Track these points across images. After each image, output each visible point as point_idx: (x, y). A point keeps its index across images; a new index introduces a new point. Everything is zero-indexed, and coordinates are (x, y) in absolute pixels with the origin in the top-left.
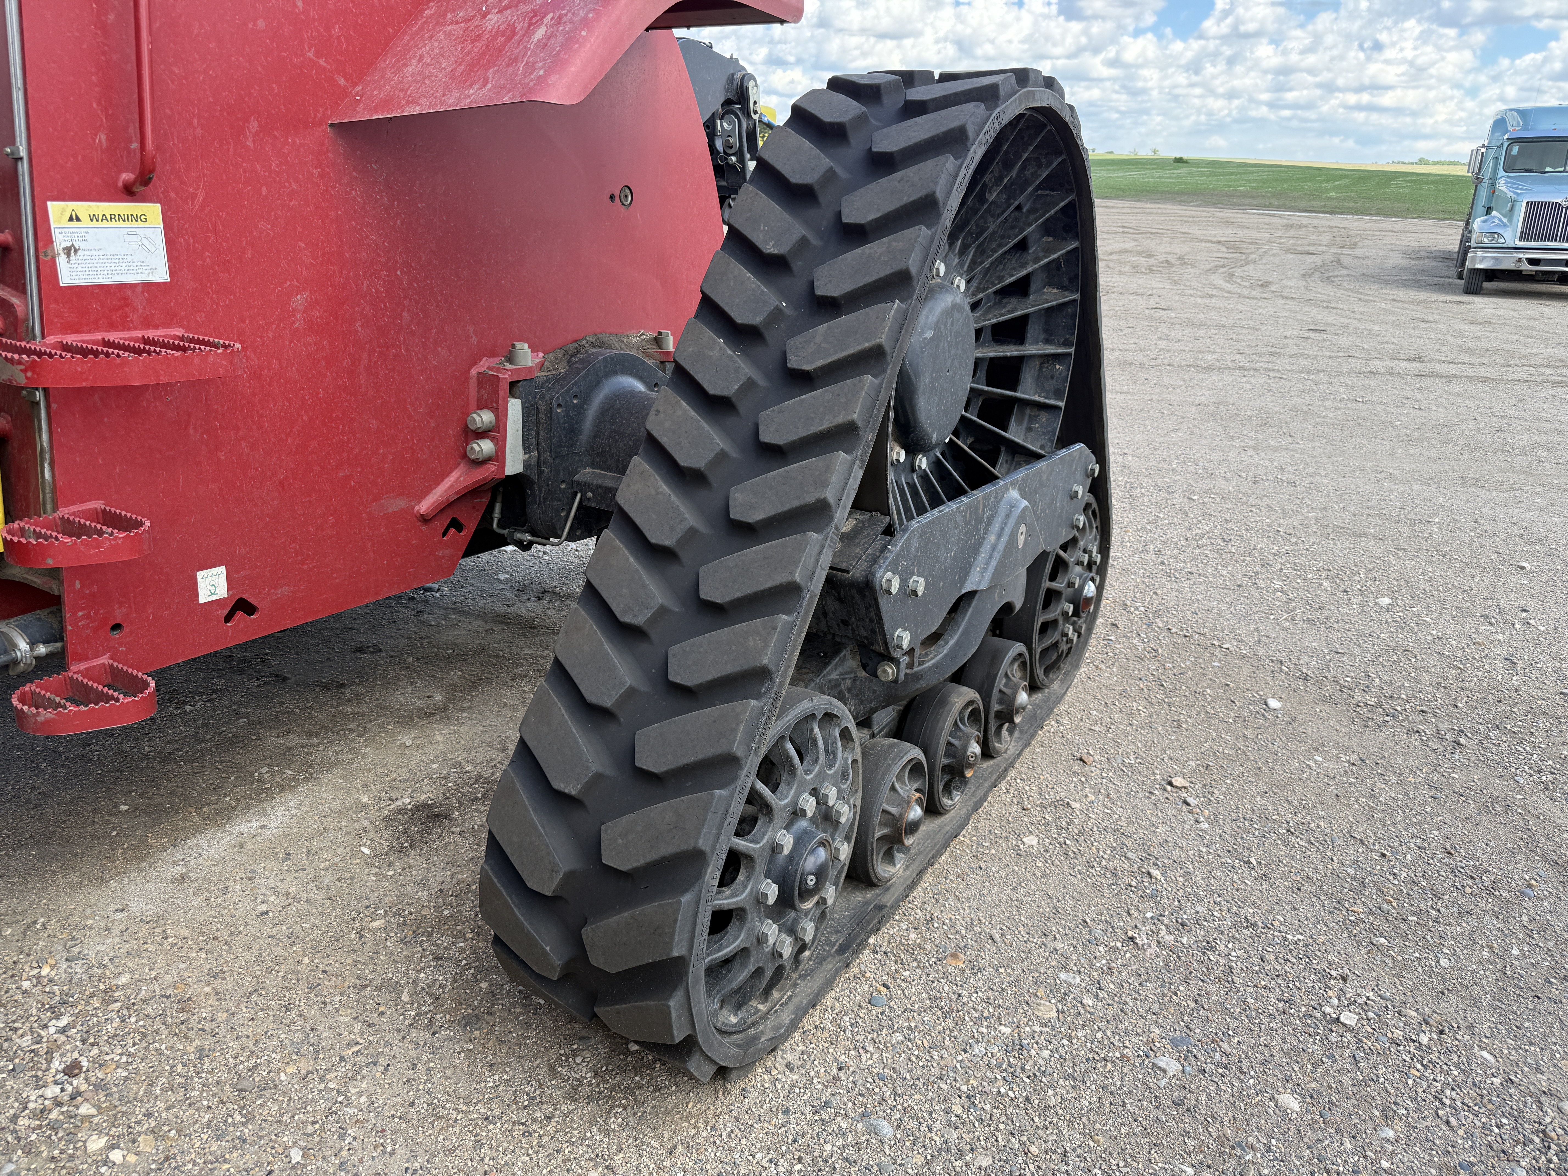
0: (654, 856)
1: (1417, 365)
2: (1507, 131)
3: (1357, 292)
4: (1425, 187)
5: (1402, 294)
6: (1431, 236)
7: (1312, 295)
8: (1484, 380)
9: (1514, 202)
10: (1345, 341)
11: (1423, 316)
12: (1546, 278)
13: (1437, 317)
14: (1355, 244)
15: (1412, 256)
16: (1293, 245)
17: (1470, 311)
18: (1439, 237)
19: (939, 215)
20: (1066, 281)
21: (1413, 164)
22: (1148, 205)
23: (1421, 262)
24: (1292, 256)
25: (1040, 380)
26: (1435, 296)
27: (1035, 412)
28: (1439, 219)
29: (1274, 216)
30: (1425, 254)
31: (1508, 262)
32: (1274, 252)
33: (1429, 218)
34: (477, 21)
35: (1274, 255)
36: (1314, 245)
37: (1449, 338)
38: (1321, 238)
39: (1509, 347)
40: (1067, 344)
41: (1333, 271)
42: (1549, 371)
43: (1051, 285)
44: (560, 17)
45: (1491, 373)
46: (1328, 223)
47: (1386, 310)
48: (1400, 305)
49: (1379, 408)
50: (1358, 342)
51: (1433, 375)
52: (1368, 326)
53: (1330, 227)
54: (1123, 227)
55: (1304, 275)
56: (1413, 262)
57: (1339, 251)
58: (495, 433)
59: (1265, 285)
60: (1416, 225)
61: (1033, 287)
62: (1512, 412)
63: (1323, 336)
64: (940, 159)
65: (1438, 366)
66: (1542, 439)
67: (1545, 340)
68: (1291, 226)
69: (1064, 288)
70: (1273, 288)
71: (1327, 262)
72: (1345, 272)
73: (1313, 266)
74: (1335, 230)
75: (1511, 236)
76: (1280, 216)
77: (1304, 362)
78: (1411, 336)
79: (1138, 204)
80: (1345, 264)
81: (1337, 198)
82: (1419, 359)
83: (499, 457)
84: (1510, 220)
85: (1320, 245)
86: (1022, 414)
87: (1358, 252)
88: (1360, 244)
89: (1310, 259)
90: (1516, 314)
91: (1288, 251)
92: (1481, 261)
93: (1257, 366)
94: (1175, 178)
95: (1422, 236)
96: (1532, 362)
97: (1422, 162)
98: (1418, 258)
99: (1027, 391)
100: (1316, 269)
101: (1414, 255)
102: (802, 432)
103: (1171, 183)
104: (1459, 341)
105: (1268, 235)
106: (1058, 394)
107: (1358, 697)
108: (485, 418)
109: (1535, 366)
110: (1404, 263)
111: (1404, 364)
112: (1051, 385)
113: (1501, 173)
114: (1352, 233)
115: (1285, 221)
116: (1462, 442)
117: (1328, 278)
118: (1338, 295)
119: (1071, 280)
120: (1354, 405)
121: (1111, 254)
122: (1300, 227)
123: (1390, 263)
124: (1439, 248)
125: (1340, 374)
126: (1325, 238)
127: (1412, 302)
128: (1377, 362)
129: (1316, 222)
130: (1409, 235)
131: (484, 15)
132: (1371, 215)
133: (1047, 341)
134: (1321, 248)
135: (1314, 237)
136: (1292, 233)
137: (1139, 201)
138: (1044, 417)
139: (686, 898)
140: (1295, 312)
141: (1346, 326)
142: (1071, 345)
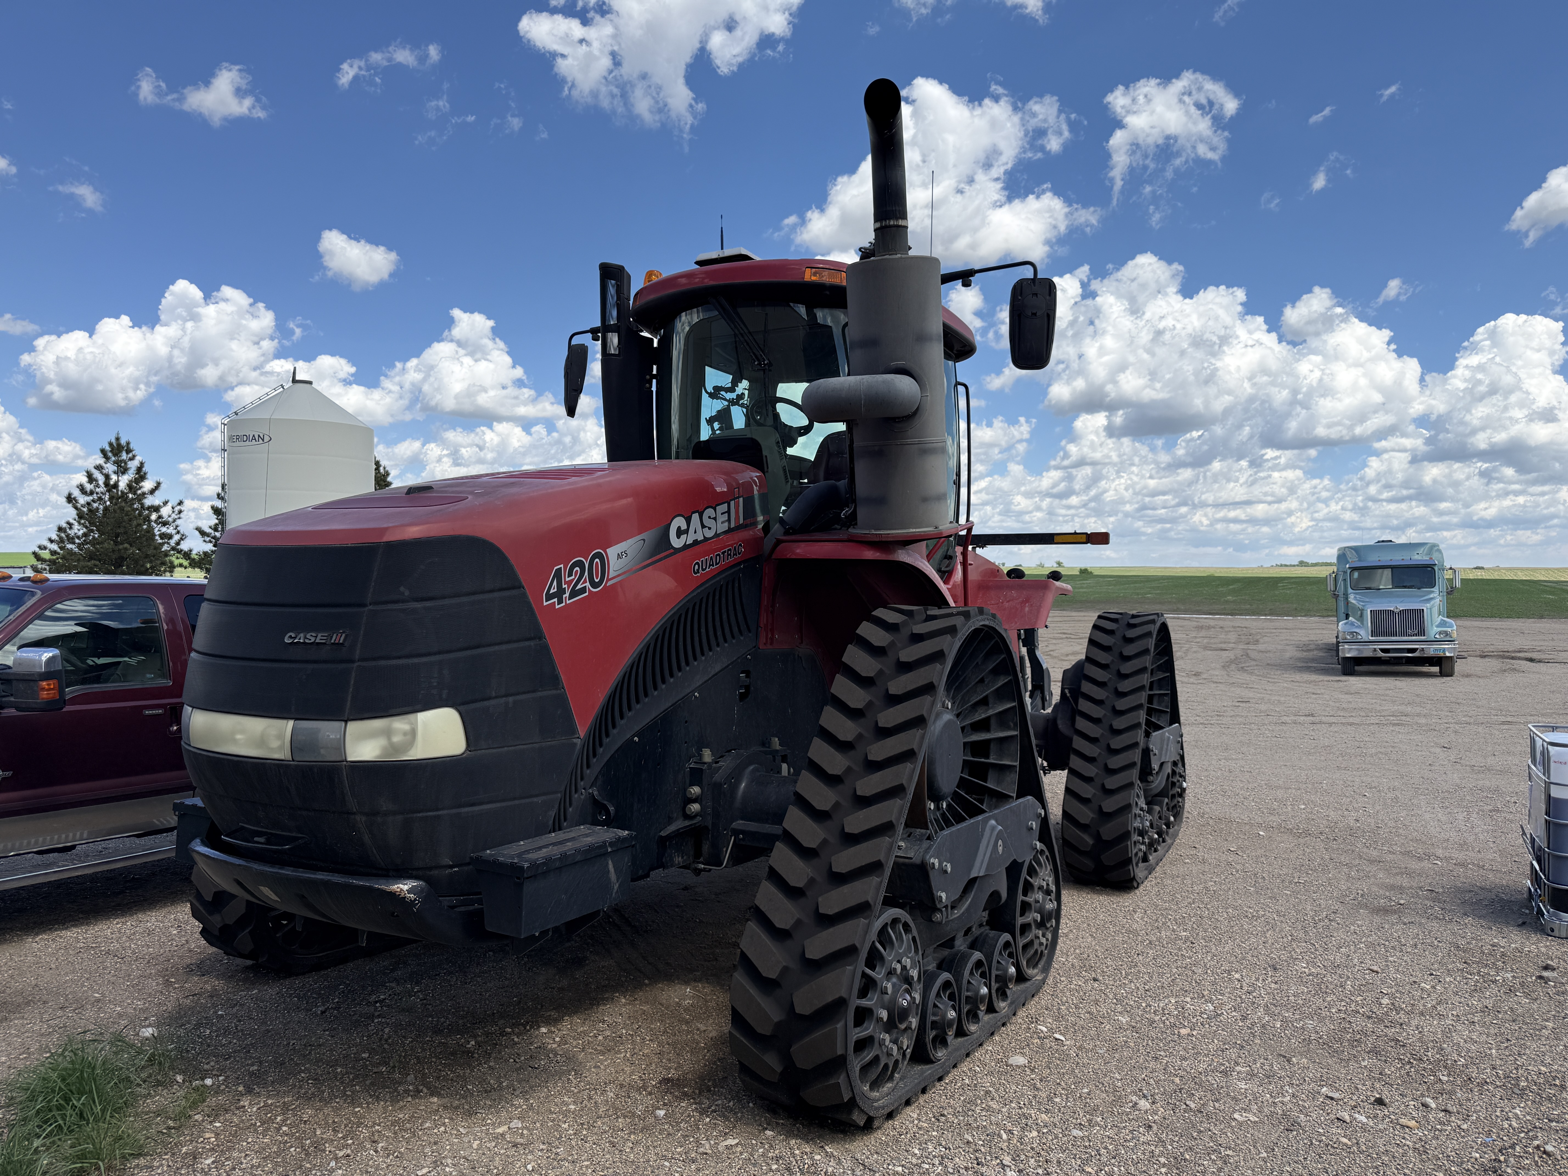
0: (1119, 807)
1: (1311, 718)
2: (1348, 562)
3: (1266, 677)
4: (1309, 588)
5: (1298, 676)
6: (1318, 632)
7: (1234, 680)
8: (1351, 724)
9: (1362, 611)
10: (1263, 707)
11: (1313, 691)
12: (1398, 661)
13: (1323, 691)
14: (1257, 641)
15: (1304, 649)
16: (1208, 643)
17: (1346, 686)
18: (1324, 632)
19: (1150, 653)
20: (1164, 669)
21: (1294, 566)
22: (1074, 614)
23: (1311, 653)
24: (1210, 652)
25: (1159, 703)
26: (1321, 678)
27: (1160, 714)
28: (1323, 617)
29: (1184, 619)
30: (1312, 647)
31: (1368, 652)
32: (1194, 649)
33: (1315, 616)
35: (1195, 652)
36: (1225, 643)
37: (1330, 703)
38: (1229, 637)
39: (1370, 707)
41: (1245, 662)
42: (1392, 718)
43: (1159, 671)
44: (1031, 605)
45: (1357, 720)
46: (1231, 624)
47: (1288, 688)
48: (1297, 684)
49: (1291, 740)
50: (1272, 707)
51: (1321, 723)
52: (1277, 698)
53: (1234, 627)
54: (1064, 633)
55: (1223, 667)
56: (1305, 654)
57: (1246, 647)
59: (1197, 674)
60: (1304, 622)
61: (1155, 672)
62: (1367, 739)
63: (1248, 705)
64: (1148, 639)
65: (1323, 718)
66: (1383, 750)
67: (1394, 702)
68: (1202, 627)
69: (1164, 672)
70: (1204, 676)
71: (1238, 656)
72: (1253, 663)
73: (1228, 659)
74: (1238, 629)
75: (1364, 634)
76: (1189, 619)
77: (1240, 720)
78: (1306, 703)
79: (1065, 613)
80: (1253, 657)
81: (1234, 602)
82: (1312, 715)
84: (1362, 623)
85: (1229, 643)
86: (1155, 714)
87: (1261, 647)
88: (1261, 641)
89: (1225, 654)
90: (1376, 687)
91: (1206, 648)
92: (1349, 651)
93: (1212, 722)
94: (1086, 588)
95: (1310, 632)
96: (1383, 714)
97: (1302, 564)
98: (1308, 650)
99: (1156, 706)
100: (1232, 662)
101: (1304, 647)
102: (1131, 706)
103: (1085, 592)
104: (1337, 705)
105: (1184, 636)
106: (1167, 707)
107: (1295, 831)
109: (1384, 716)
110: (1299, 655)
111: (1302, 718)
112: (1164, 704)
113: (1350, 590)
114: (1253, 632)
115: (1195, 624)
116: (1338, 753)
117: (1242, 668)
118: (1253, 679)
120: (1275, 739)
121: (1067, 655)
122: (1209, 628)
123: (1288, 655)
124: (1325, 641)
125: (1264, 724)
126: (1233, 637)
127: (1305, 682)
128: (1285, 718)
129: (1221, 623)
130: (1300, 631)
131: (1002, 603)
132: (1266, 615)
133: (1160, 690)
134: (1231, 645)
135: (1223, 636)
136: (1203, 633)
137: (1064, 610)
138: (1163, 715)
139: (1129, 817)
140: (1225, 691)
141: (1263, 699)
142: (1168, 690)
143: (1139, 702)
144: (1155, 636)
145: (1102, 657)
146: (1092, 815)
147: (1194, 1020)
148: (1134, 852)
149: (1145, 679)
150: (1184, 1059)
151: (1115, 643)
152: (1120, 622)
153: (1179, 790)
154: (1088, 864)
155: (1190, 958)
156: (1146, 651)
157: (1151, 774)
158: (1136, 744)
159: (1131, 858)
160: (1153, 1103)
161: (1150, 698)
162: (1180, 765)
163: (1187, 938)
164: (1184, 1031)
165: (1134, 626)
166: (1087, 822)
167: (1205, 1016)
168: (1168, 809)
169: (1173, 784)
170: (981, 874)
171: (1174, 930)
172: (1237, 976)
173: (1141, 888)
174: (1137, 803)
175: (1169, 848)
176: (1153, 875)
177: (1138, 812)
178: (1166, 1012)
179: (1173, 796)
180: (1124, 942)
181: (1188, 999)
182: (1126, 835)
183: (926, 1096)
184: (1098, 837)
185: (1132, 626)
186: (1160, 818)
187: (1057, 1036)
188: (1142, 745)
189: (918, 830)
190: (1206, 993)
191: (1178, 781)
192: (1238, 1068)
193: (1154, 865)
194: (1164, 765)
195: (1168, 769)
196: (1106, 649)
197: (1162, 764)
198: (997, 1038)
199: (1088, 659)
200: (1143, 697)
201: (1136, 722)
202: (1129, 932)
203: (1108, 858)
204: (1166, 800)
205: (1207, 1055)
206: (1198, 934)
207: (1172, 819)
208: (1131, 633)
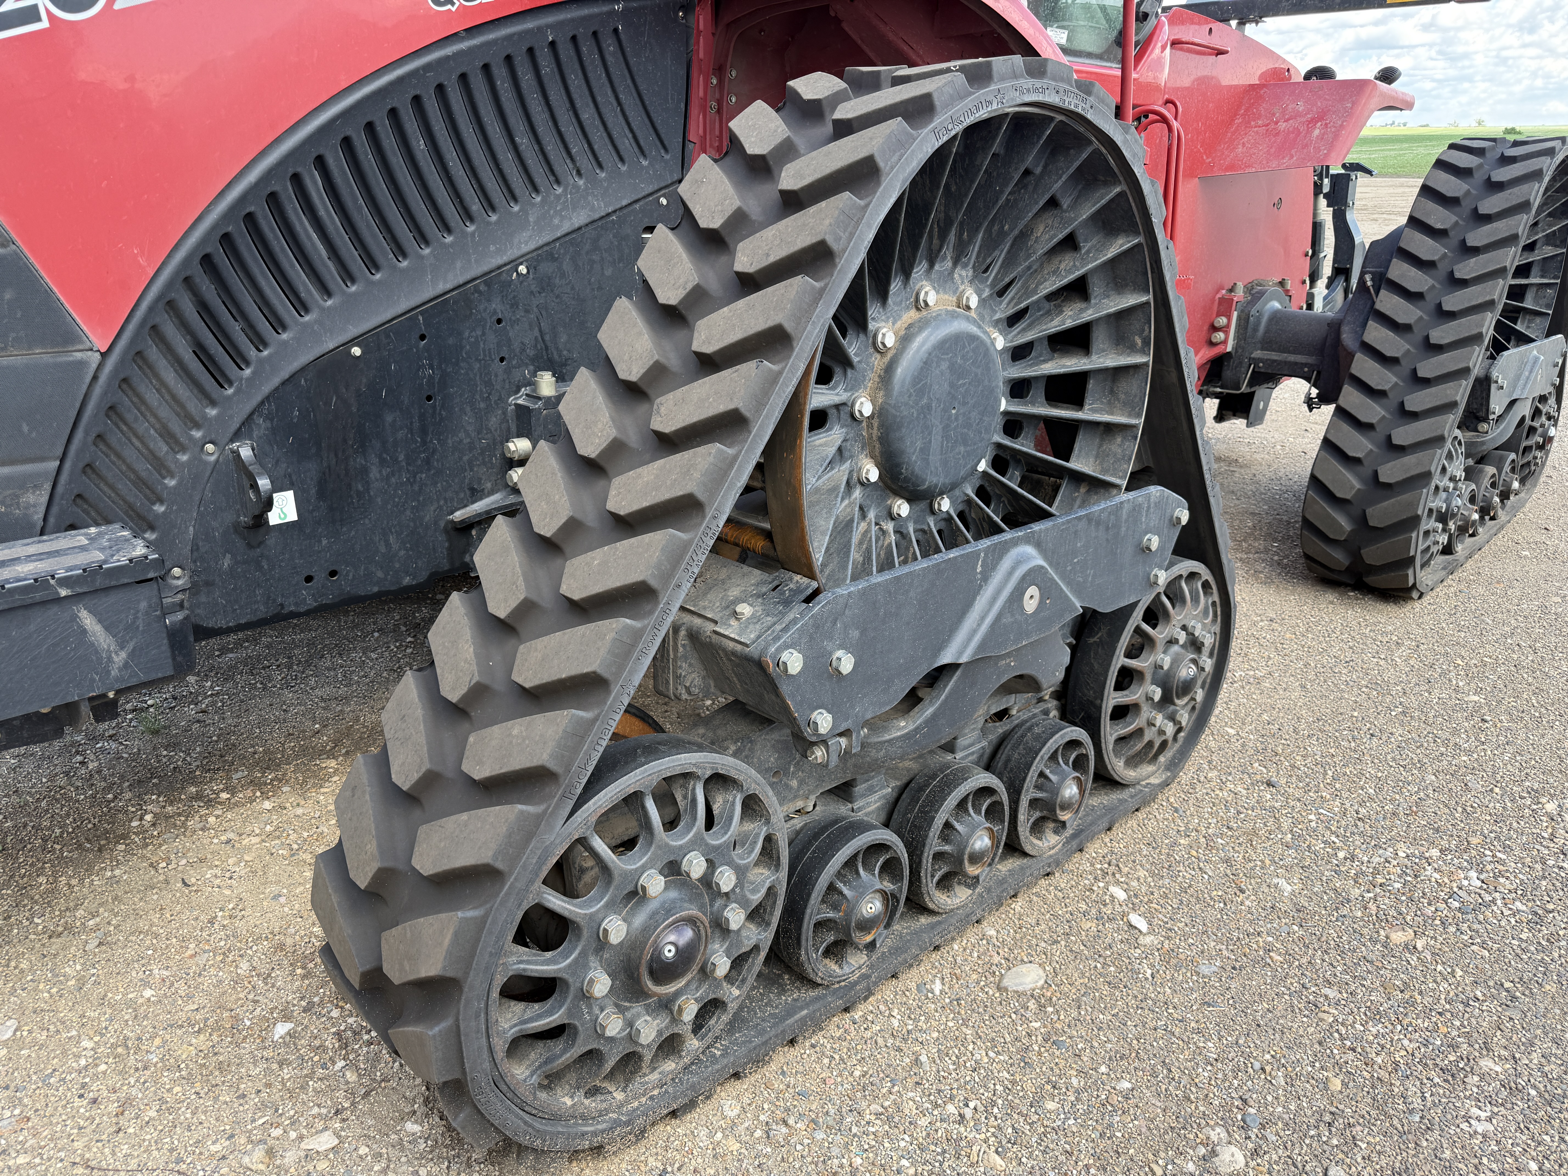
0: (1408, 475)
19: (1531, 209)
20: (1558, 242)
25: (1536, 300)
27: (1532, 317)
34: (1273, 126)
40: (1555, 278)
43: (1548, 244)
44: (1326, 124)
58: (1225, 329)
61: (1538, 246)
64: (1531, 184)
69: (1556, 246)
83: (1225, 342)
86: (1524, 318)
99: (1528, 304)
102: (1467, 305)
106: (1548, 306)
108: (1223, 321)
112: (1544, 301)
119: (1561, 242)
131: (1276, 123)
133: (1542, 277)
138: (1538, 320)
139: (1425, 491)
142: (1557, 278)
143: (1488, 298)
144: (1547, 179)
145: (1439, 217)
146: (1357, 485)
147: (1429, 911)
148: (1421, 547)
149: (1511, 257)
150: (1376, 1016)
151: (1468, 193)
152: (1488, 155)
153: (1541, 440)
154: (1339, 557)
155: (1469, 753)
156: (1524, 206)
157: (1486, 419)
158: (1466, 371)
159: (1413, 558)
160: (1255, 1153)
161: (1517, 293)
162: (1552, 401)
163: (1477, 708)
164: (1398, 937)
165: (1513, 160)
166: (1348, 497)
167: (1457, 904)
168: (1513, 470)
169: (1532, 430)
170: (963, 660)
171: (1457, 690)
172: (1551, 807)
173: (1426, 599)
174: (1444, 469)
175: (1502, 527)
176: (1455, 576)
177: (1445, 482)
178: (1380, 880)
179: (1527, 449)
180: (1357, 705)
181: (1435, 853)
182: (1413, 522)
183: (793, 1053)
184: (1362, 521)
185: (1506, 161)
186: (1493, 485)
187: (1136, 919)
188: (1477, 372)
189: (798, 578)
190: (1474, 841)
191: (1542, 426)
192: (1486, 1064)
193: (1462, 559)
194: (1517, 404)
195: (1525, 409)
196: (1448, 201)
197: (1513, 403)
198: (1018, 905)
199: (1414, 221)
200: (1498, 290)
201: (1475, 332)
202: (1373, 684)
203: (1373, 554)
204: (1513, 456)
205: (1427, 1012)
206: (1499, 702)
207: (1516, 485)
208: (1502, 174)
